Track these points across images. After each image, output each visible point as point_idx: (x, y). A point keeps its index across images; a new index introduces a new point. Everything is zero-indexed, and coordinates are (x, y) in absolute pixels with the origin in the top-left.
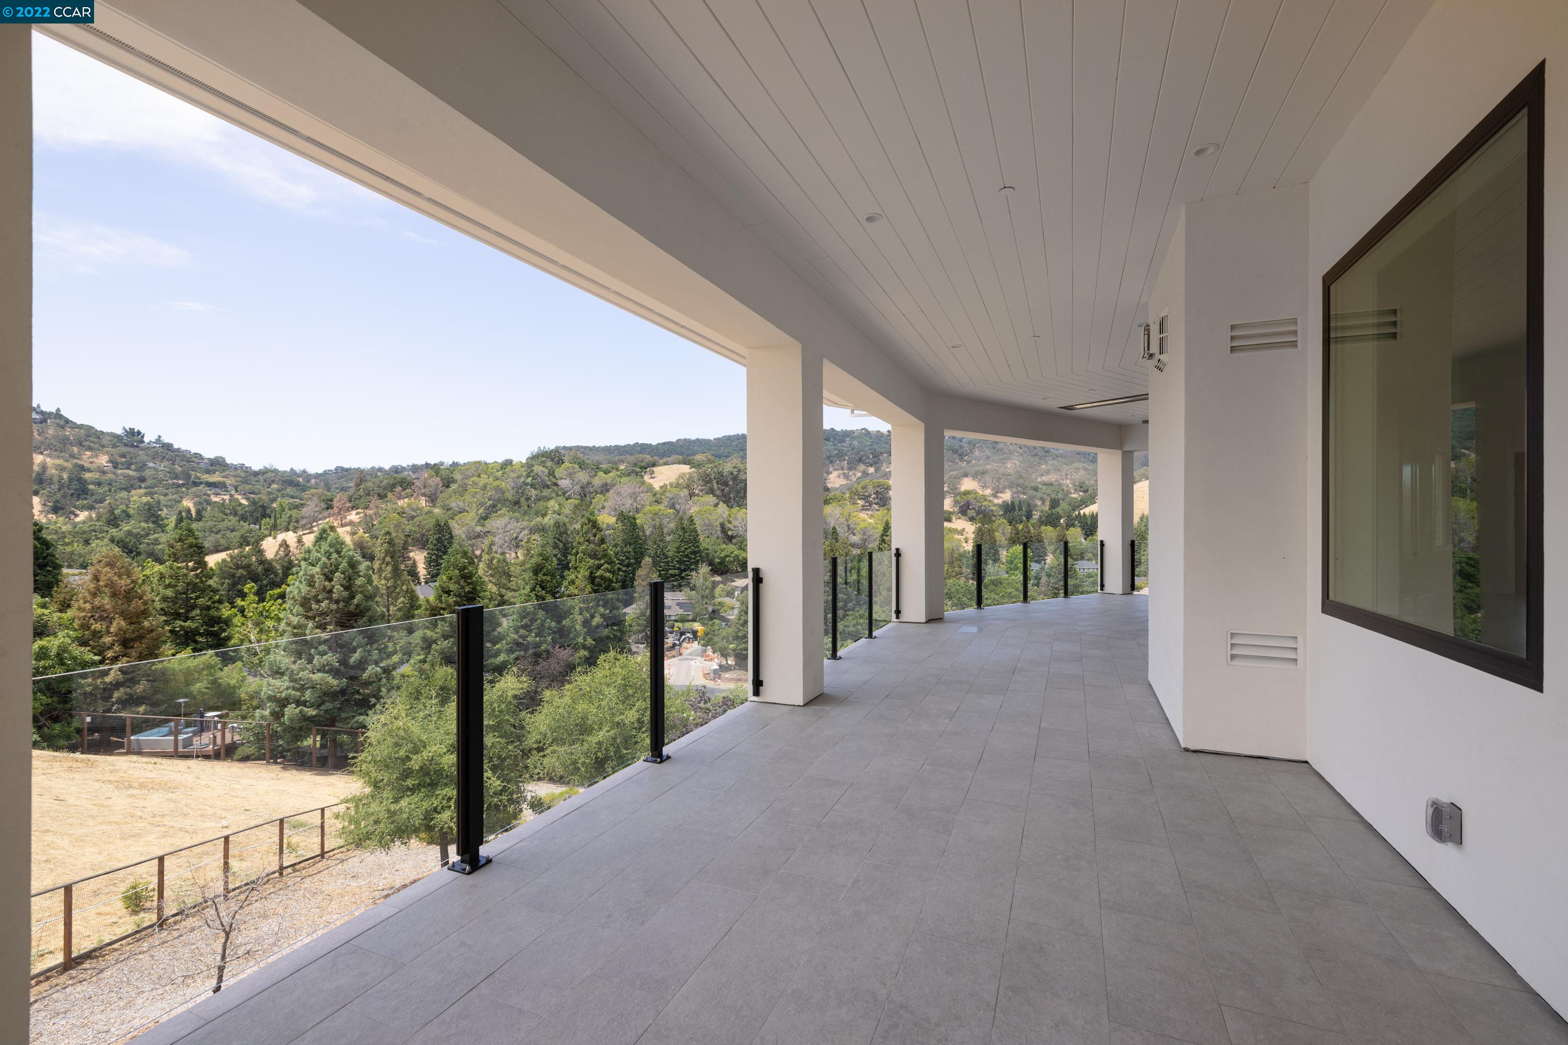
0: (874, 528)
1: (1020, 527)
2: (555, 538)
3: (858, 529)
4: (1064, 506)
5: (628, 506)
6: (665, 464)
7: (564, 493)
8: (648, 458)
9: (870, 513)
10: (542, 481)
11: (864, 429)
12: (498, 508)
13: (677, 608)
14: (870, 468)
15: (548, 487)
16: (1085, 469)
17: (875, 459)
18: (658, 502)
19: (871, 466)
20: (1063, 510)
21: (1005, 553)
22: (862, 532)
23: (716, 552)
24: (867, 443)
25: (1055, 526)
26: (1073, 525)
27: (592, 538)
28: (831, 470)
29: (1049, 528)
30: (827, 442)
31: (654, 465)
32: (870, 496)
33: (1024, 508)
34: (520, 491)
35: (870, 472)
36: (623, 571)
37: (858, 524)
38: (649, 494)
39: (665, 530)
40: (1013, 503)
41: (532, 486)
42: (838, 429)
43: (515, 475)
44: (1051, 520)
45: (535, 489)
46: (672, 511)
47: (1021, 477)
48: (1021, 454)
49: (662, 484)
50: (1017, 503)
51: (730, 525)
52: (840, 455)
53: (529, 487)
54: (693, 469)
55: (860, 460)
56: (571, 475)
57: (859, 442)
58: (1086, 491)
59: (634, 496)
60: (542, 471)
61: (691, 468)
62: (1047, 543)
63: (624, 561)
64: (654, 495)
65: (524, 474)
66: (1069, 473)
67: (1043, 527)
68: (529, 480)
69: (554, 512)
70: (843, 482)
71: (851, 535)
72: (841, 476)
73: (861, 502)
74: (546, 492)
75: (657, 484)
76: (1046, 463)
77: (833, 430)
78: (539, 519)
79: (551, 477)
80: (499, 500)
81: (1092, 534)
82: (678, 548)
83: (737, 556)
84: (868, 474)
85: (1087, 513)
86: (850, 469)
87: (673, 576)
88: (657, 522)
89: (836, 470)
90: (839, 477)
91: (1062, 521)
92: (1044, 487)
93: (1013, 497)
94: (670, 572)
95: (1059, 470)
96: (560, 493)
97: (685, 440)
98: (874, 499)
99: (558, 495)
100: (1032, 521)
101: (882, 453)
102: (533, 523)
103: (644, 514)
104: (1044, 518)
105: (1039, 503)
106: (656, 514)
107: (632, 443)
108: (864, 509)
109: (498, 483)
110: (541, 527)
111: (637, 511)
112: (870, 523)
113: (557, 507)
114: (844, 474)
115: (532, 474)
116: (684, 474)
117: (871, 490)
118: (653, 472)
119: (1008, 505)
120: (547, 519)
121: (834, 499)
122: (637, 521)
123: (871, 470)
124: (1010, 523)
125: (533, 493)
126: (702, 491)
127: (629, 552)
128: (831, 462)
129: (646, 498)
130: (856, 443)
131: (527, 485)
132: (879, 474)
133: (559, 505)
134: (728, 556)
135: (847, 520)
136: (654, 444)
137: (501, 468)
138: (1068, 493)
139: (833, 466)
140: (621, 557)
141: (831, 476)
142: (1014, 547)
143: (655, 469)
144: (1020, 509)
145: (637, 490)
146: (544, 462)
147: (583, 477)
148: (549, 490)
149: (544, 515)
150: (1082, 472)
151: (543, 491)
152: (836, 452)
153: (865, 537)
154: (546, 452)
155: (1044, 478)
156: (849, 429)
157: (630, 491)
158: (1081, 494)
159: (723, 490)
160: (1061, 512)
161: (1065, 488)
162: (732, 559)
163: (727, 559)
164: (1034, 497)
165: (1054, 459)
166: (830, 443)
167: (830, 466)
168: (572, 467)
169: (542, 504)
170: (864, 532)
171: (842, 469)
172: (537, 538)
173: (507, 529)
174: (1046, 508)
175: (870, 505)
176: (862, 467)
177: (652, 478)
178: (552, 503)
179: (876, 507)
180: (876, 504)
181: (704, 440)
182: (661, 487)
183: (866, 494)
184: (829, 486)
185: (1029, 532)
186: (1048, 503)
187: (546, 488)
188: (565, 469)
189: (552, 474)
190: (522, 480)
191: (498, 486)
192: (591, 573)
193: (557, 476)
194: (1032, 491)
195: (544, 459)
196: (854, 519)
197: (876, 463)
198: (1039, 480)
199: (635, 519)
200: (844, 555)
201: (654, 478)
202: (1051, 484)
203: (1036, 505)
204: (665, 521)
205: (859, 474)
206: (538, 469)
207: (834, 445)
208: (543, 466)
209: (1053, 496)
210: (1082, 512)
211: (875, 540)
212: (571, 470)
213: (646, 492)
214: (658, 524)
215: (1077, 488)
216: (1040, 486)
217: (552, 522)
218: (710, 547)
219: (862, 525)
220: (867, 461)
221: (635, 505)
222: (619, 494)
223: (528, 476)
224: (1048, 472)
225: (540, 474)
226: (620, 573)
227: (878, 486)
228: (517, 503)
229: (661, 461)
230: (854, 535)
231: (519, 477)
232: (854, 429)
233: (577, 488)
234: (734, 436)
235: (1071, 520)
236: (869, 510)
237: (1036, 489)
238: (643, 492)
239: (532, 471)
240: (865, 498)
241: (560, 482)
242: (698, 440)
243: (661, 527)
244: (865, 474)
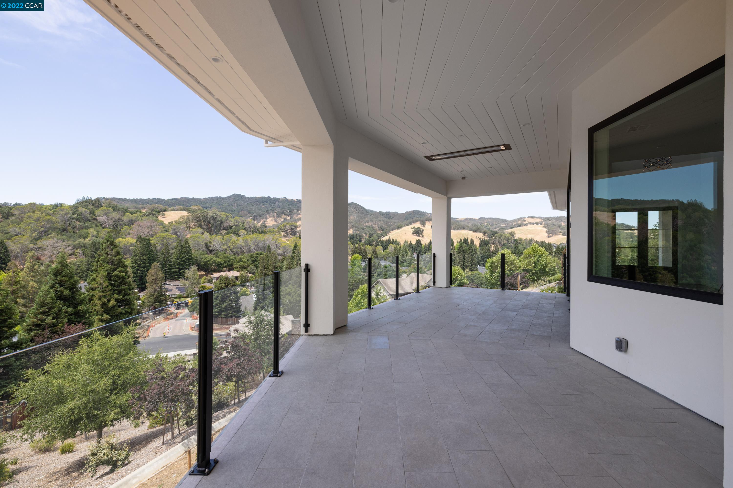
0: (289, 246)
1: (357, 246)
2: (92, 251)
3: (281, 246)
4: (375, 236)
5: (146, 233)
6: (172, 210)
7: (101, 225)
8: (161, 206)
9: (287, 238)
10: (85, 217)
11: (285, 198)
12: (49, 233)
13: (177, 290)
14: (288, 217)
15: (89, 221)
16: (383, 221)
17: (290, 213)
18: (166, 231)
19: (288, 216)
20: (374, 238)
21: (350, 257)
22: (283, 248)
23: (202, 259)
24: (286, 205)
25: (371, 245)
26: (378, 245)
27: (110, 252)
28: (268, 217)
29: (369, 246)
30: (266, 203)
31: (165, 210)
32: (287, 230)
33: (358, 237)
34: (68, 223)
35: (288, 219)
36: (140, 271)
37: (282, 244)
38: (161, 226)
39: (170, 247)
40: (353, 235)
41: (77, 220)
42: (272, 197)
43: (64, 213)
44: (369, 243)
45: (79, 221)
46: (174, 236)
47: (357, 223)
48: (357, 213)
49: (170, 221)
50: (355, 235)
51: (210, 244)
52: (273, 210)
53: (74, 220)
54: (190, 214)
55: (283, 213)
56: (106, 214)
57: (282, 204)
58: (383, 230)
59: (150, 227)
60: (85, 211)
61: (188, 213)
62: (368, 253)
63: (141, 264)
64: (164, 227)
65: (71, 212)
66: (376, 222)
67: (366, 246)
68: (75, 216)
69: (93, 236)
70: (274, 223)
71: (278, 250)
72: (273, 220)
73: (283, 233)
74: (88, 224)
75: (166, 221)
76: (367, 218)
77: (269, 197)
78: (81, 240)
79: (91, 215)
80: (50, 228)
81: (386, 249)
82: (178, 257)
83: (214, 260)
84: (287, 220)
85: (384, 240)
86: (278, 217)
87: (175, 272)
88: (165, 242)
89: (270, 217)
90: (272, 220)
91: (374, 243)
92: (366, 228)
93: (353, 232)
94: (173, 270)
95: (372, 221)
96: (98, 225)
97: (185, 198)
98: (289, 232)
99: (96, 226)
100: (361, 243)
101: (294, 210)
102: (76, 242)
103: (156, 237)
104: (366, 242)
105: (364, 235)
106: (164, 238)
107: (151, 198)
108: (284, 236)
109: (49, 217)
110: (82, 245)
111: (152, 236)
112: (287, 244)
113: (95, 233)
114: (274, 219)
115: (78, 213)
116: (184, 216)
117: (288, 227)
118: (164, 215)
119: (351, 236)
120: (87, 240)
121: (269, 231)
122: (151, 242)
123: (288, 218)
124: (353, 244)
125: (78, 224)
126: (194, 225)
127: (145, 260)
128: (268, 213)
129: (159, 228)
130: (281, 204)
131: (73, 219)
132: (292, 220)
133: (97, 231)
134: (209, 261)
135: (275, 242)
136: (166, 199)
137: (53, 208)
138: (376, 231)
139: (269, 215)
140: (139, 263)
141: (268, 220)
142: (355, 255)
143: (165, 213)
144: (357, 238)
145: (153, 224)
146: (87, 206)
147: (116, 215)
148: (90, 223)
149: (85, 238)
150: (382, 222)
151: (86, 223)
152: (271, 208)
153: (285, 250)
154: (89, 200)
155: (366, 224)
156: (277, 197)
157: (148, 224)
158: (381, 231)
159: (207, 226)
160: (374, 239)
161: (375, 229)
162: (211, 262)
163: (208, 262)
164: (362, 233)
165: (370, 216)
166: (268, 204)
167: (268, 215)
168: (108, 210)
169: (84, 231)
170: (284, 248)
171: (274, 217)
172: (79, 251)
173: (54, 246)
174: (367, 237)
175: (288, 235)
176: (284, 216)
177: (163, 218)
178: (91, 230)
179: (291, 236)
180: (290, 234)
181: (197, 199)
182: (169, 223)
183: (286, 229)
184: (267, 225)
185: (361, 248)
186: (368, 235)
187: (88, 222)
188: (102, 210)
189: (92, 213)
190: (69, 216)
191: (49, 219)
192: (109, 274)
193: (96, 214)
194: (361, 230)
195: (86, 204)
196: (279, 241)
197: (291, 214)
198: (364, 225)
199: (149, 240)
200: (274, 259)
201: (165, 218)
202: (369, 227)
203: (363, 236)
204: (170, 242)
205: (282, 220)
206: (82, 210)
207: (270, 205)
208: (86, 208)
209: (370, 232)
210: (382, 239)
211: (290, 252)
212: (107, 211)
213: (159, 225)
214: (165, 243)
215: (380, 229)
216: (365, 228)
217: (90, 242)
218: (198, 256)
219: (283, 244)
220: (286, 213)
221: (151, 232)
222: (140, 226)
223: (74, 214)
224: (368, 221)
225: (84, 212)
226: (139, 272)
227: (292, 226)
228: (64, 230)
229: (170, 209)
230: (279, 249)
231: (66, 214)
232: (280, 197)
233: (111, 222)
234: (215, 197)
235: (378, 243)
236: (287, 237)
237: (363, 229)
238: (156, 225)
239: (77, 211)
240: (285, 231)
241: (98, 218)
242: (193, 198)
243: (167, 245)
244: (285, 220)
